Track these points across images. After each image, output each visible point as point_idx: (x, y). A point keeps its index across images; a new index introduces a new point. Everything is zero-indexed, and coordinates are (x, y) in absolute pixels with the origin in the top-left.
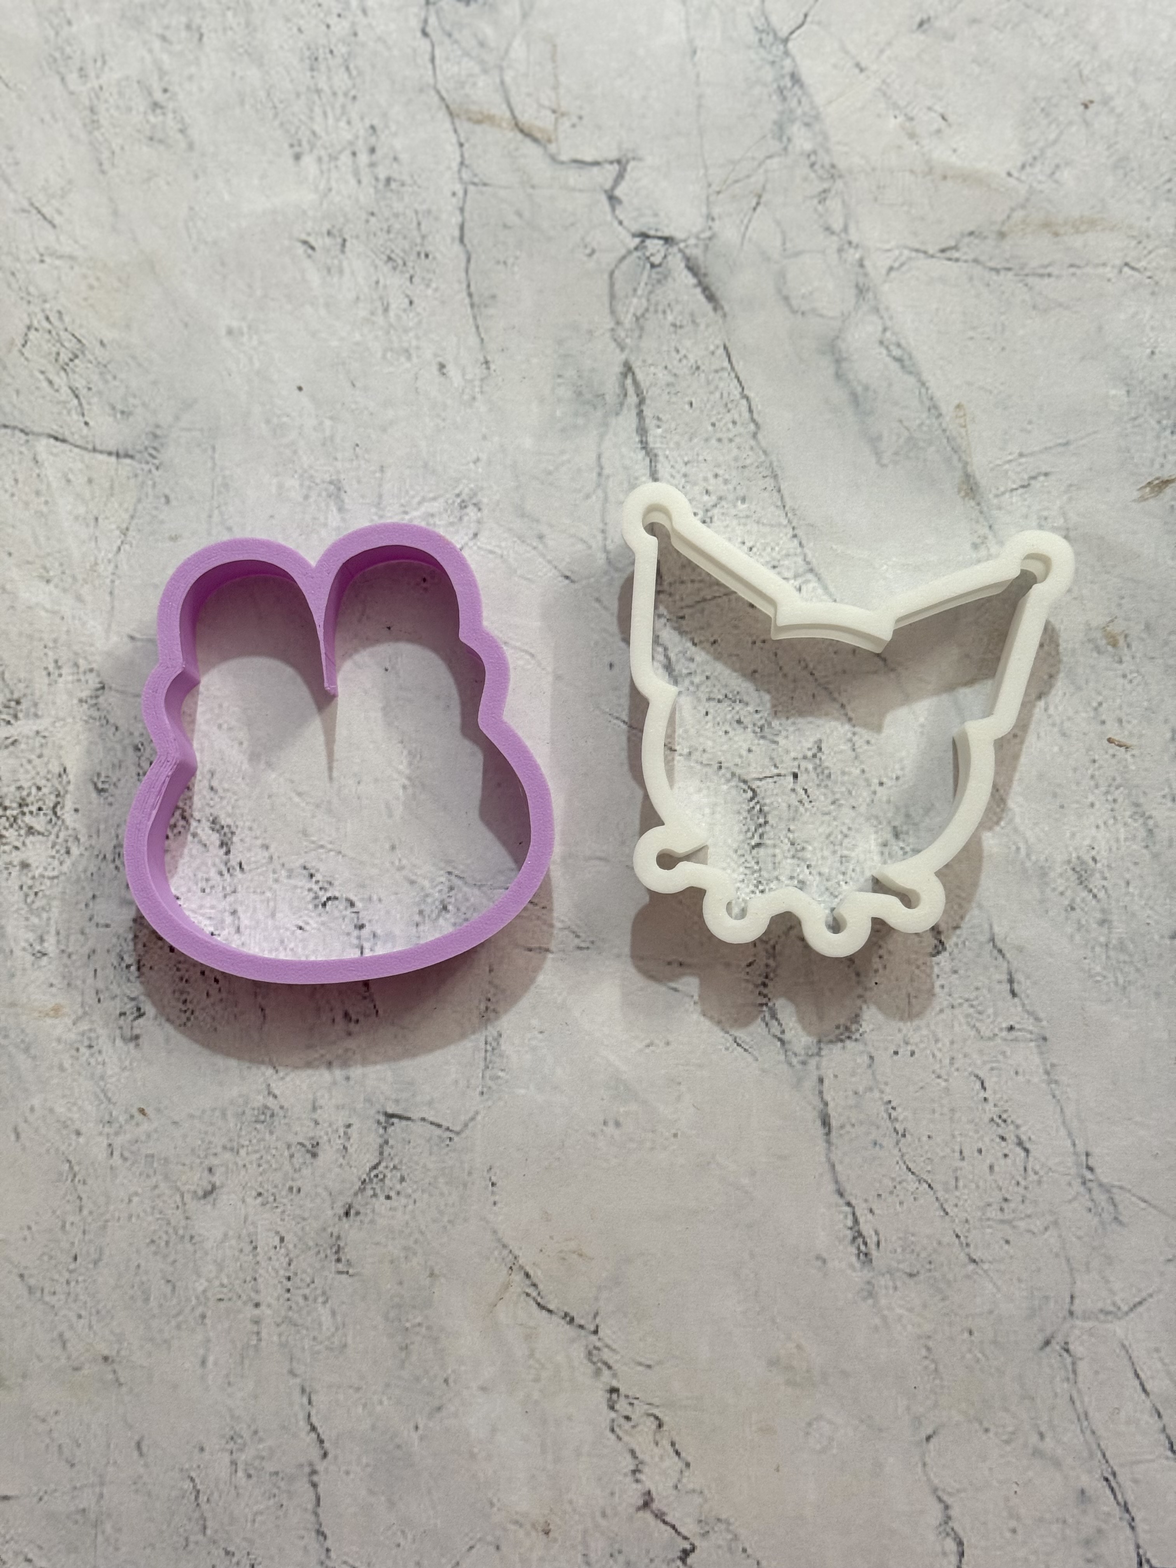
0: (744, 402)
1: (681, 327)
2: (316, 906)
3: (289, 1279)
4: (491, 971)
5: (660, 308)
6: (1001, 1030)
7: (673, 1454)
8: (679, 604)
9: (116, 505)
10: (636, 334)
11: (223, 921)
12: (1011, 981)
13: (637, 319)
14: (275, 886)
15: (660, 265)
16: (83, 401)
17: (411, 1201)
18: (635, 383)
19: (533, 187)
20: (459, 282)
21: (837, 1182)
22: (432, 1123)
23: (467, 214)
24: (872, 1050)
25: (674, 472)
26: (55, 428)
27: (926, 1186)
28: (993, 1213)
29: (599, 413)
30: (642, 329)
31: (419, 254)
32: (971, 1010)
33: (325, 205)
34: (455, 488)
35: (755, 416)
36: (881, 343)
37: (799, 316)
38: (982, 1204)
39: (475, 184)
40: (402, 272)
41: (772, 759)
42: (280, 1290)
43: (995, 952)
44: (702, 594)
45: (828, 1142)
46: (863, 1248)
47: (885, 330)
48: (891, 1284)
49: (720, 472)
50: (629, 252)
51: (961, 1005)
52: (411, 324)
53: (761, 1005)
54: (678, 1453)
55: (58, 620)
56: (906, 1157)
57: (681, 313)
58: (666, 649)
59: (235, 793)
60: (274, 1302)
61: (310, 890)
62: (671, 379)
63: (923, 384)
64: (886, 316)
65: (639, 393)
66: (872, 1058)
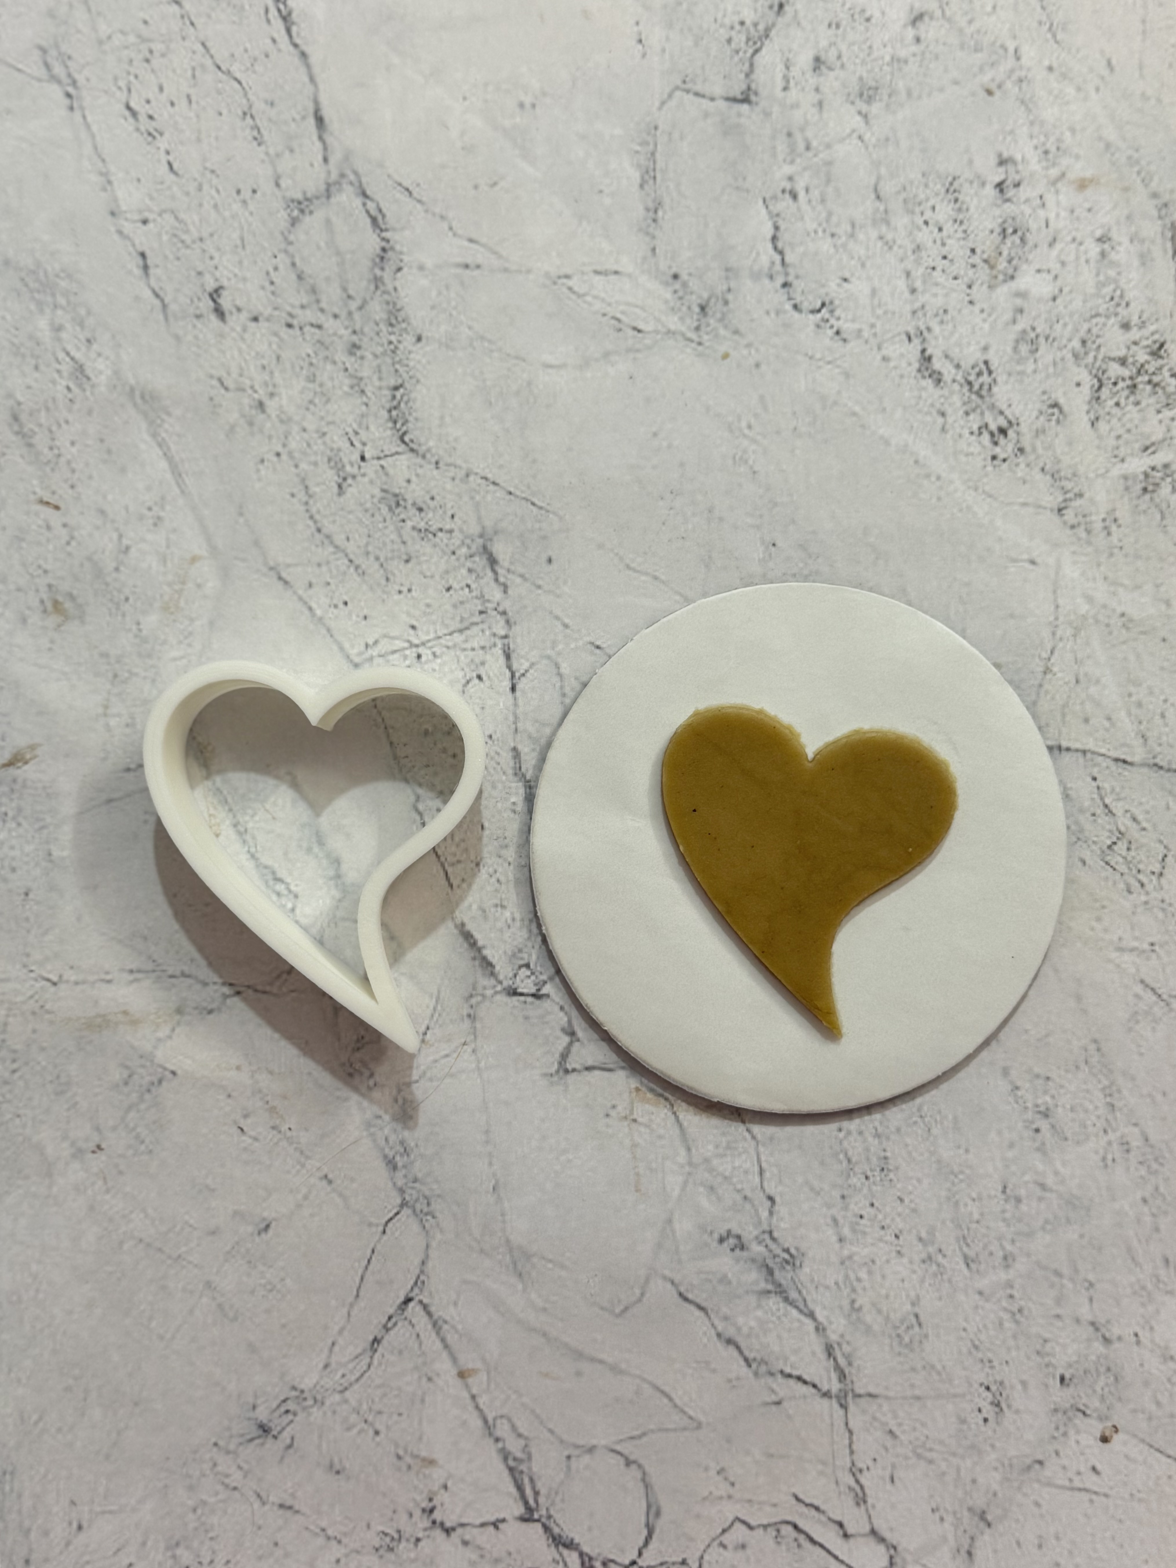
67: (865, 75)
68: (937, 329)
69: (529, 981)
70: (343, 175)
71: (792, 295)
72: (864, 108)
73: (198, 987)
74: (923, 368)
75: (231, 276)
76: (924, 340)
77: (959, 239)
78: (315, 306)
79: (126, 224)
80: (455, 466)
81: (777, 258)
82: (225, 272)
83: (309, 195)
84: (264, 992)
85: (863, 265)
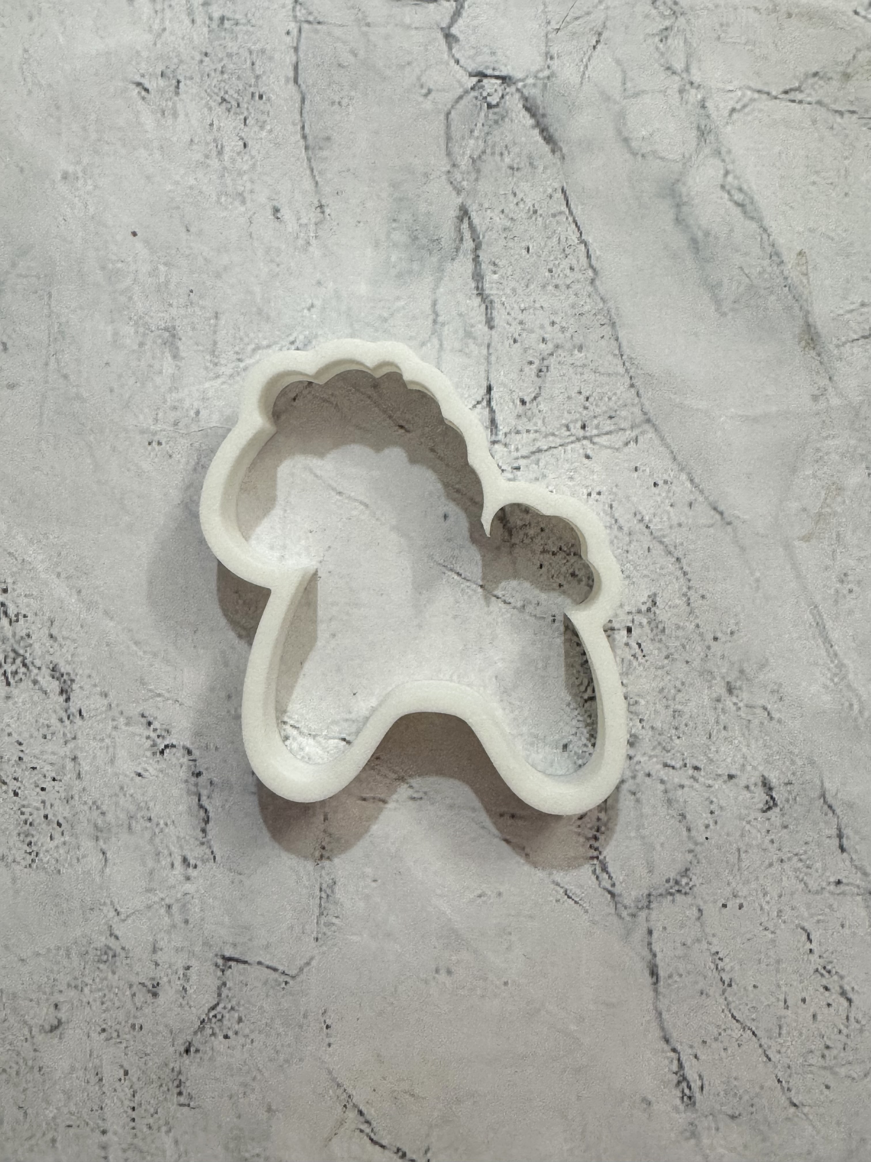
0: (582, 247)
1: (518, 169)
2: (154, 754)
3: (133, 1109)
4: (326, 819)
5: (498, 150)
6: (829, 883)
8: (515, 454)
10: (473, 176)
11: (64, 767)
12: (840, 836)
13: (474, 161)
14: (114, 733)
15: (497, 105)
17: (249, 1041)
18: (472, 227)
19: (368, 25)
20: (294, 124)
21: (663, 1029)
22: (268, 967)
23: (301, 55)
24: (701, 903)
25: (511, 321)
27: (751, 1034)
28: (815, 1060)
29: (435, 259)
30: (478, 171)
31: (253, 94)
32: (800, 865)
33: (159, 46)
35: (593, 262)
36: (723, 187)
37: (639, 158)
38: (804, 1051)
39: (309, 22)
40: (236, 113)
42: (125, 1119)
43: (826, 807)
44: (538, 444)
45: (656, 991)
46: (687, 1091)
47: (727, 173)
48: (713, 1125)
49: (557, 320)
50: (466, 92)
51: (789, 859)
52: (245, 167)
53: (592, 858)
56: (732, 1006)
57: (519, 155)
59: (74, 641)
60: (120, 1131)
61: (148, 738)
62: (508, 224)
63: (765, 230)
64: (727, 159)
65: (475, 238)
66: (700, 910)
67: (110, 975)
68: (54, 721)
69: (489, 91)
70: (634, 915)
71: (191, 763)
72: (112, 943)
73: (826, 100)
74: (69, 682)
75: (754, 823)
76: (66, 711)
77: (28, 806)
78: (668, 786)
79: (858, 882)
80: (535, 616)
81: (205, 802)
82: (759, 826)
83: (670, 898)
84: (759, 92)
85: (122, 788)
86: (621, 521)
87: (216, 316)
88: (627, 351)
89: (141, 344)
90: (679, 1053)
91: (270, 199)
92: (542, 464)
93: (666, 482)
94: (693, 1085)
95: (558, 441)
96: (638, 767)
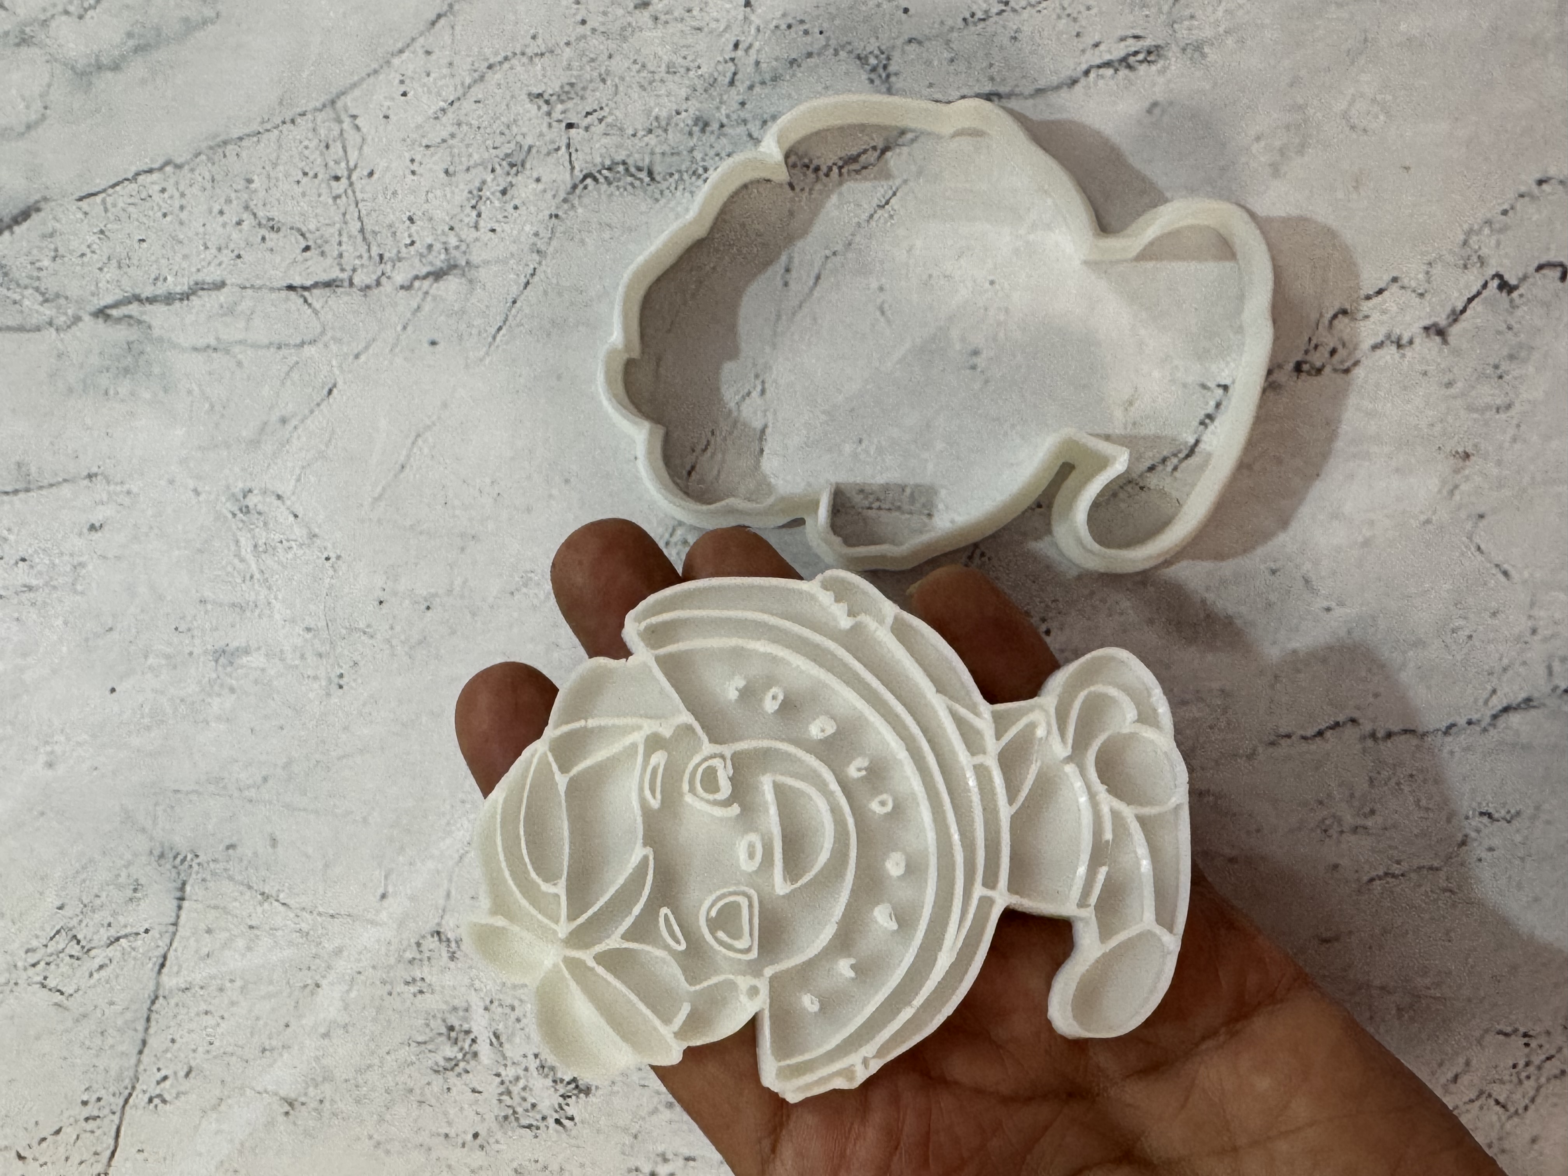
0: (141, 178)
1: (56, 250)
5: (35, 274)
7: (1380, 298)
8: (365, 259)
9: (237, 904)
10: (62, 302)
13: (47, 301)
16: (122, 933)
18: (116, 305)
21: (1058, 87)
24: (901, 40)
25: (217, 261)
26: (151, 966)
29: (149, 348)
30: (57, 296)
34: (225, 517)
35: (157, 165)
37: (48, 112)
41: (548, 154)
44: (355, 232)
45: (1009, 96)
46: (1141, 57)
47: (66, 13)
48: (1186, 23)
49: (217, 207)
52: (46, 561)
54: (1380, 292)
55: (362, 977)
57: (40, 249)
58: (417, 277)
62: (114, 263)
65: (128, 301)
66: (910, 41)
86: (445, 134)
87: (203, 601)
88: (255, 127)
89: (232, 690)
90: (1091, 67)
91: (80, 534)
92: (377, 229)
93: (402, 82)
94: (1133, 49)
95: (352, 207)
96: (734, 117)
